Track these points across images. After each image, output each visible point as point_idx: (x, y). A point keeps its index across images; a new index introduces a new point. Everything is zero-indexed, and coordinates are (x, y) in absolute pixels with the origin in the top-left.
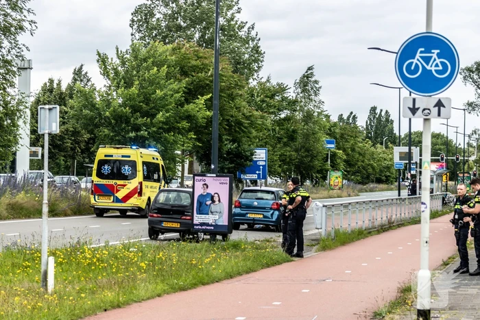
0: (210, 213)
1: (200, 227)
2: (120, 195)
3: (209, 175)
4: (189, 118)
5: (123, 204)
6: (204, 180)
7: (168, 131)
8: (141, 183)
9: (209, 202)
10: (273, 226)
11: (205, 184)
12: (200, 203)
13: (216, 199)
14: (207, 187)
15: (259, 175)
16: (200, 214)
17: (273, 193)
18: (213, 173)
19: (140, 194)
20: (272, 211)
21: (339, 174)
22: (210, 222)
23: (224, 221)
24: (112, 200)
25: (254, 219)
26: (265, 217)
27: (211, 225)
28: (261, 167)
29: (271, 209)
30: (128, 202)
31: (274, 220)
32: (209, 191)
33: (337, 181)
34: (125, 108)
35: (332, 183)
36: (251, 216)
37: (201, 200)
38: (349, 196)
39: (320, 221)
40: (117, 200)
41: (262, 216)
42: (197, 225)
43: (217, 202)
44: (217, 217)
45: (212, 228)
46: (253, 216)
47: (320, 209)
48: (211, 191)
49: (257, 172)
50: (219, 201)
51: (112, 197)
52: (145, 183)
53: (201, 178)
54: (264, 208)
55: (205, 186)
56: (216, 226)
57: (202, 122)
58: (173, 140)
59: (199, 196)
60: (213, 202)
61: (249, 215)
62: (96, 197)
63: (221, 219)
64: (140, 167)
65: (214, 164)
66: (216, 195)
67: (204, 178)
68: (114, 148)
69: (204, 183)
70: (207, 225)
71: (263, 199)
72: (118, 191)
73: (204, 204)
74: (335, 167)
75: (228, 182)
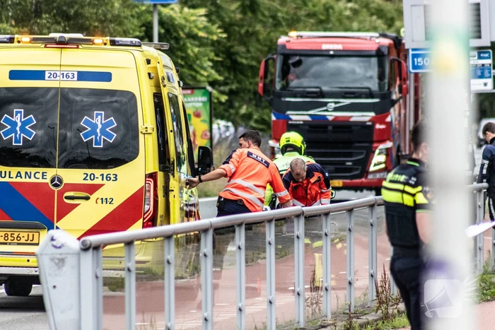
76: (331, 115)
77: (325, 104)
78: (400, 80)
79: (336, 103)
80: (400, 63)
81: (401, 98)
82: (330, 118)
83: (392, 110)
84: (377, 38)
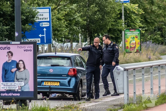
0: (16, 80)
1: (6, 95)
3: (13, 43)
6: (9, 48)
9: (14, 70)
10: (70, 94)
11: (10, 52)
12: (6, 71)
13: (21, 66)
14: (12, 55)
15: (42, 38)
16: (6, 81)
17: (69, 58)
18: (17, 41)
20: (69, 78)
21: (136, 33)
22: (17, 89)
23: (30, 87)
25: (50, 88)
26: (61, 84)
27: (17, 92)
28: (45, 29)
29: (68, 75)
31: (71, 87)
32: (13, 58)
33: (134, 42)
35: (128, 45)
36: (47, 84)
37: (6, 68)
38: (149, 59)
39: (122, 86)
41: (58, 84)
42: (3, 92)
43: (22, 69)
44: (23, 84)
45: (19, 95)
46: (49, 84)
47: (121, 73)
48: (16, 58)
49: (40, 36)
50: (24, 68)
53: (5, 46)
54: (61, 75)
55: (10, 54)
56: (22, 93)
59: (4, 64)
60: (18, 69)
61: (44, 84)
63: (27, 86)
65: (18, 32)
66: (21, 62)
67: (9, 46)
69: (8, 51)
70: (14, 92)
71: (58, 65)
73: (9, 71)
74: (130, 26)
75: (32, 49)
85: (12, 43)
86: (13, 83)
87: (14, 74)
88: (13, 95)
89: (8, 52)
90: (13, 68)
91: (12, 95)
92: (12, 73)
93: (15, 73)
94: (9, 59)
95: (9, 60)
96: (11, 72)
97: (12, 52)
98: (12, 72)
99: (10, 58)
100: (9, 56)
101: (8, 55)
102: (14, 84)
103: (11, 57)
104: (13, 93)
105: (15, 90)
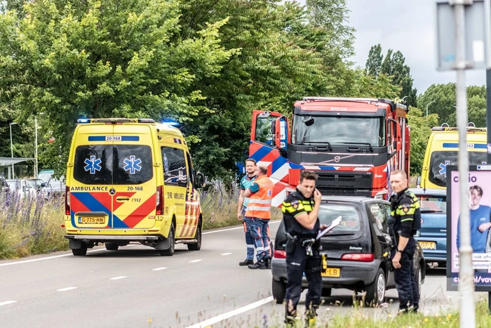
0: (489, 248)
2: (122, 212)
3: (485, 167)
4: (191, 64)
5: (129, 231)
6: (474, 179)
7: (157, 89)
8: (160, 189)
9: (485, 226)
11: (476, 187)
19: (160, 209)
24: (106, 224)
30: (138, 226)
34: (80, 51)
40: (118, 223)
51: (107, 218)
52: (167, 189)
55: (476, 192)
57: (213, 70)
58: (169, 106)
62: (76, 218)
64: (157, 158)
67: (473, 174)
68: (106, 122)
70: (484, 274)
72: (117, 205)
73: (474, 230)
76: (337, 167)
77: (333, 157)
78: (395, 137)
79: (341, 156)
80: (395, 123)
81: (396, 152)
82: (337, 168)
83: (388, 163)
84: (377, 102)
85: (482, 169)
86: (483, 255)
87: (485, 234)
88: (483, 281)
89: (471, 188)
90: (483, 222)
91: (481, 281)
92: (480, 234)
93: (488, 232)
94: (474, 202)
95: (475, 205)
96: (478, 232)
97: (480, 189)
98: (481, 232)
99: (475, 200)
100: (473, 196)
101: (472, 193)
102: (485, 257)
103: (478, 197)
104: (483, 277)
105: (487, 270)
